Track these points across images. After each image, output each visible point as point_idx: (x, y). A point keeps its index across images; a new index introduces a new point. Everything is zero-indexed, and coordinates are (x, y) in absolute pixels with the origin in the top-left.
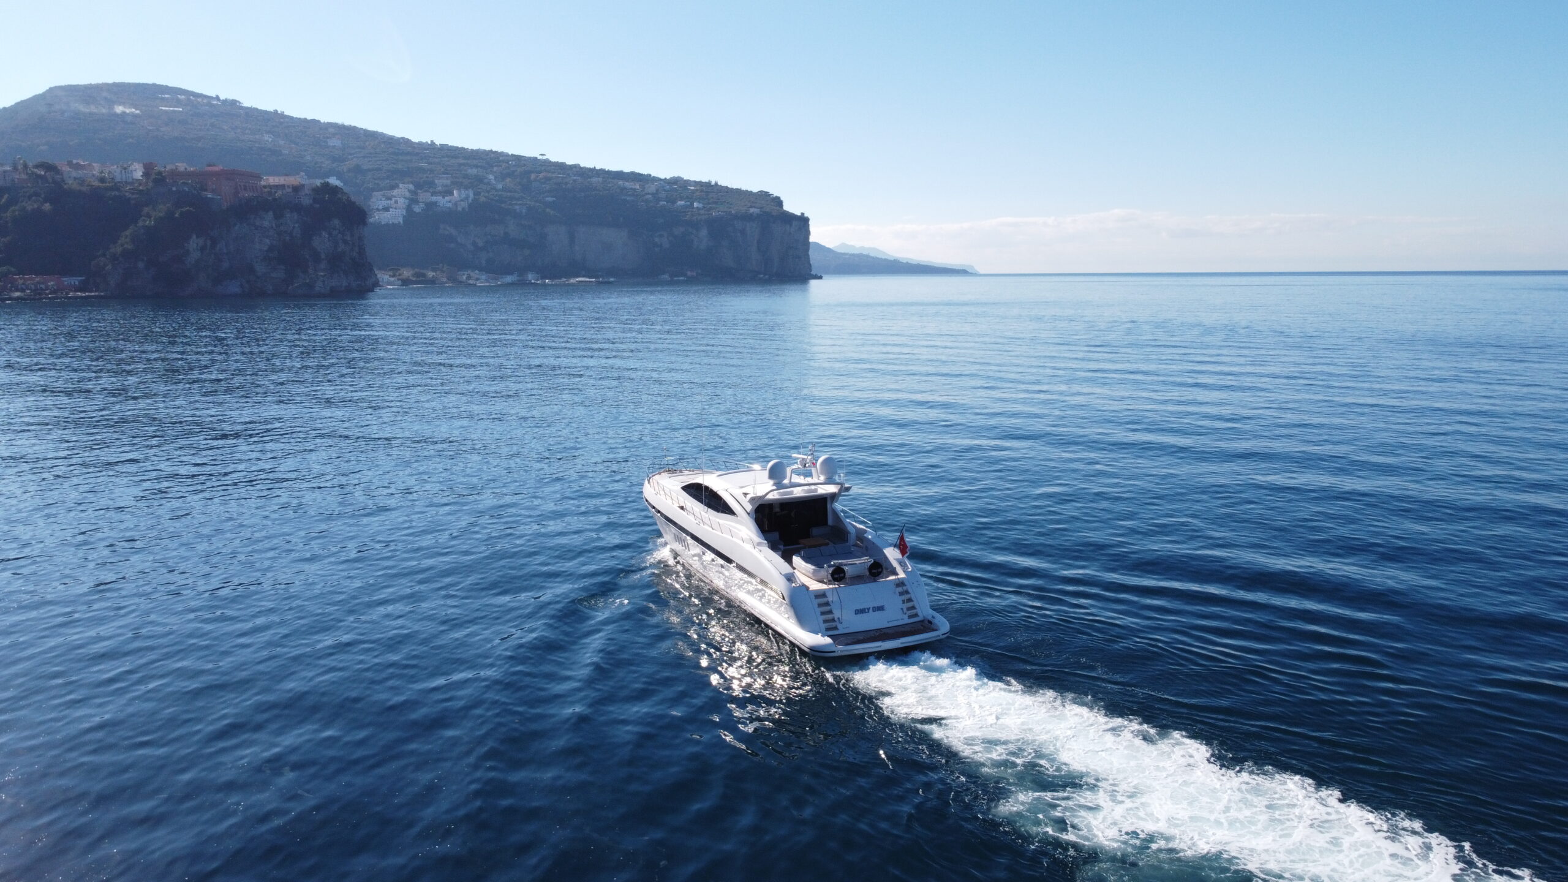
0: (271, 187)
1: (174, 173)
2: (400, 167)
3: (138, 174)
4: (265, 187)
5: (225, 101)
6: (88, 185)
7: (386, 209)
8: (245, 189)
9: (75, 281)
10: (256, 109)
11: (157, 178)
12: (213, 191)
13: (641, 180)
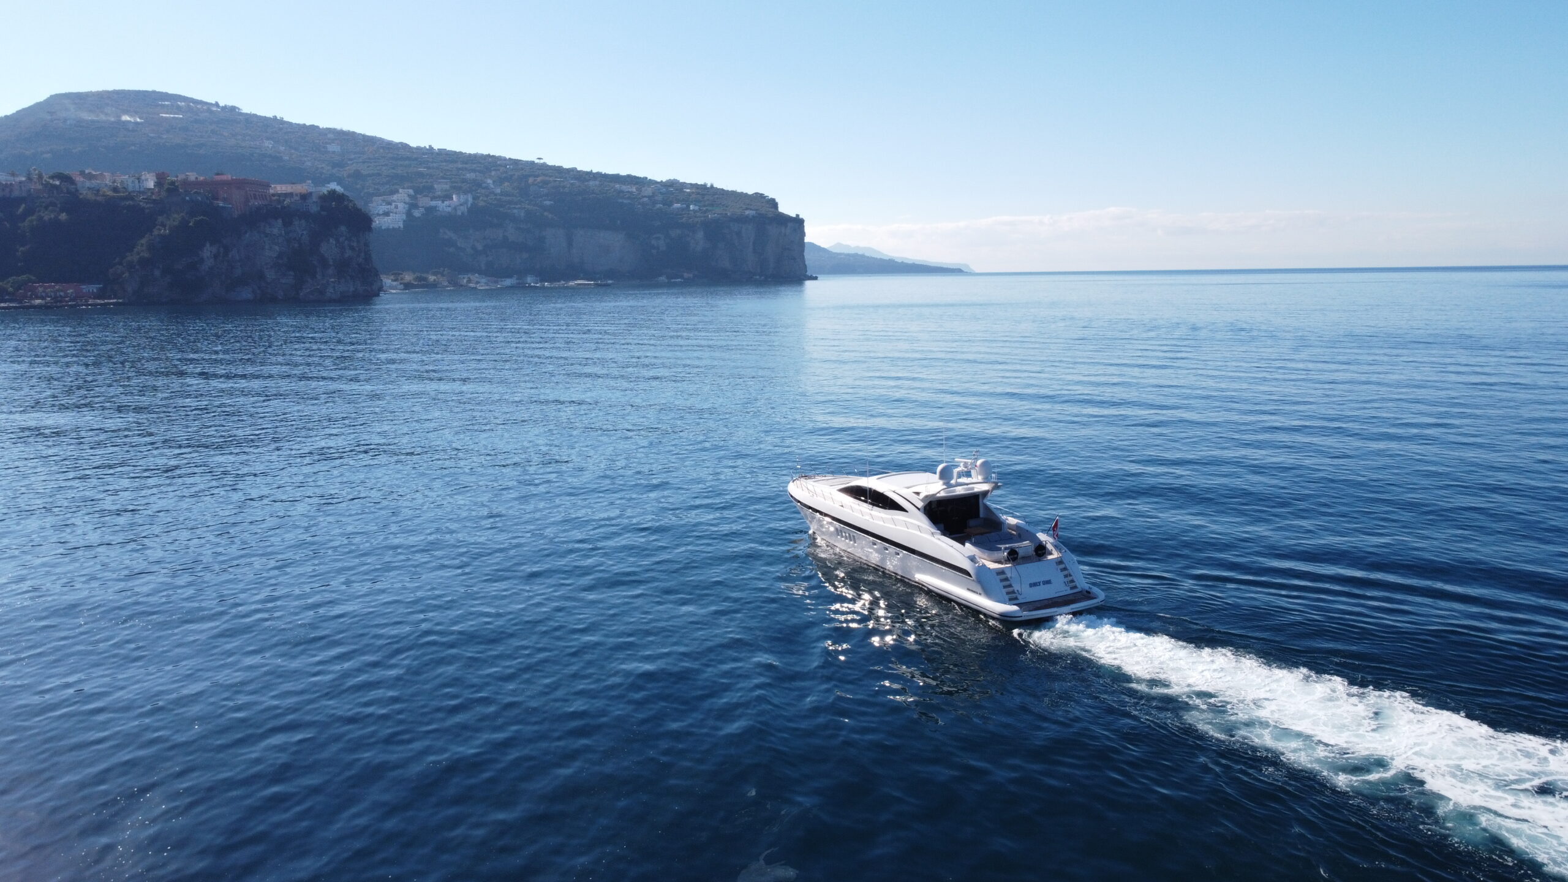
0: (279, 195)
1: (186, 183)
2: (399, 172)
3: (151, 184)
4: (273, 195)
5: (225, 108)
6: (103, 195)
7: (387, 214)
8: (255, 198)
9: (94, 288)
10: (255, 116)
11: (169, 188)
12: (225, 200)
13: (637, 183)
